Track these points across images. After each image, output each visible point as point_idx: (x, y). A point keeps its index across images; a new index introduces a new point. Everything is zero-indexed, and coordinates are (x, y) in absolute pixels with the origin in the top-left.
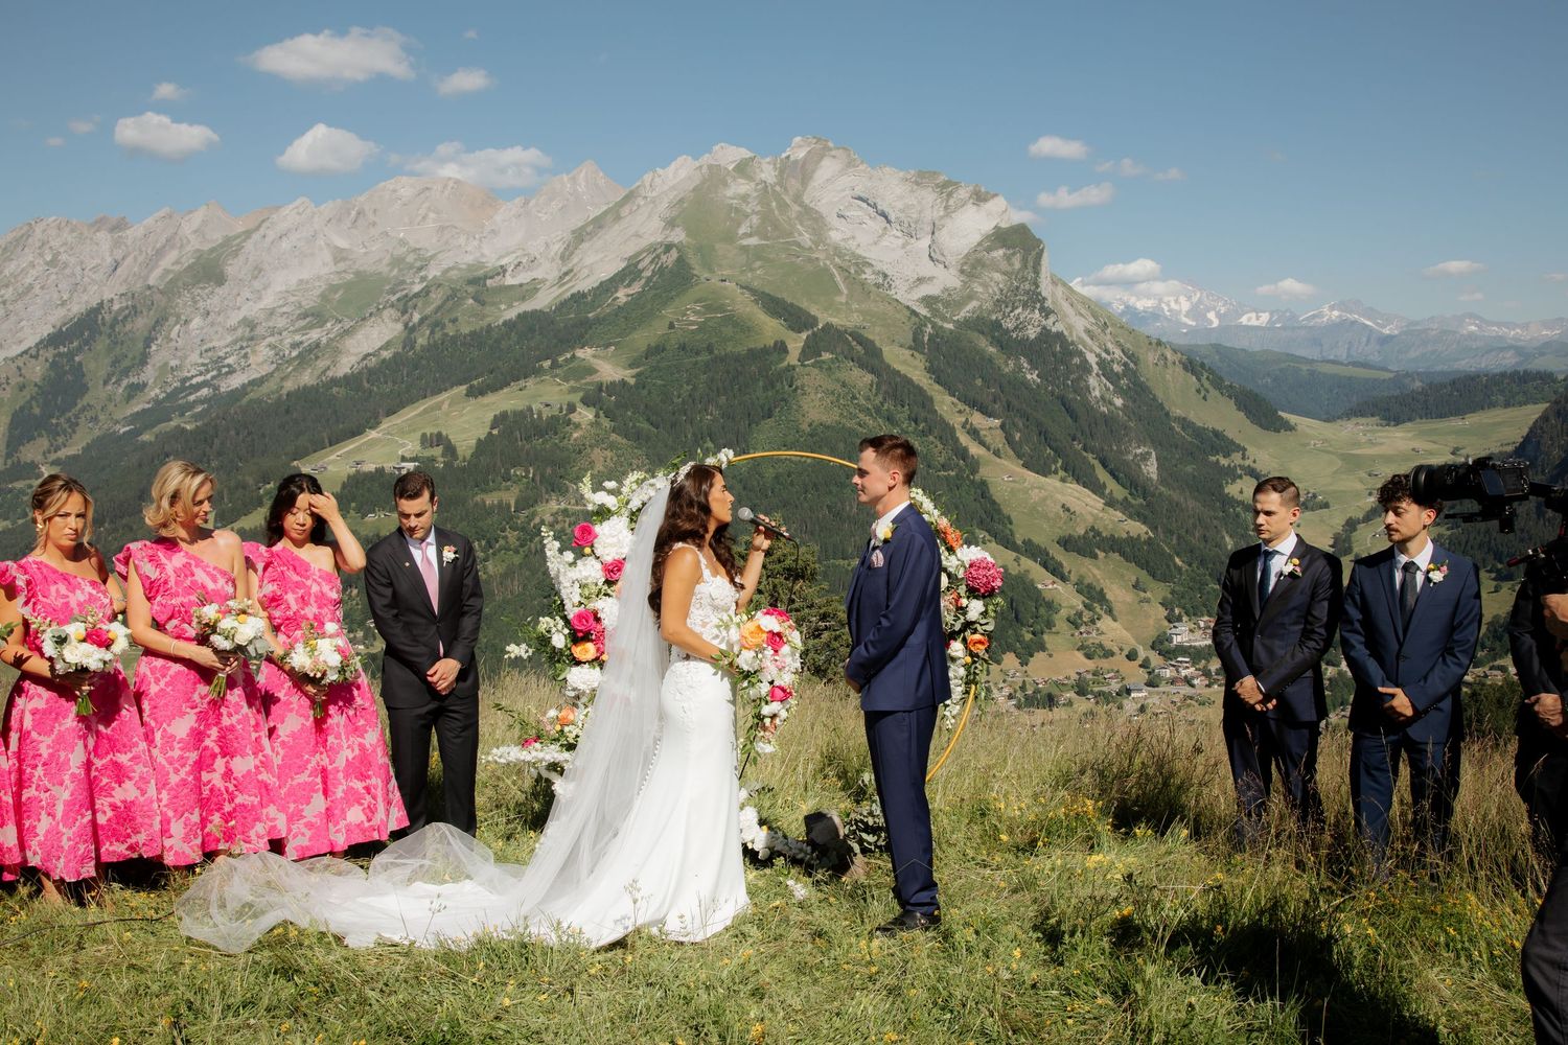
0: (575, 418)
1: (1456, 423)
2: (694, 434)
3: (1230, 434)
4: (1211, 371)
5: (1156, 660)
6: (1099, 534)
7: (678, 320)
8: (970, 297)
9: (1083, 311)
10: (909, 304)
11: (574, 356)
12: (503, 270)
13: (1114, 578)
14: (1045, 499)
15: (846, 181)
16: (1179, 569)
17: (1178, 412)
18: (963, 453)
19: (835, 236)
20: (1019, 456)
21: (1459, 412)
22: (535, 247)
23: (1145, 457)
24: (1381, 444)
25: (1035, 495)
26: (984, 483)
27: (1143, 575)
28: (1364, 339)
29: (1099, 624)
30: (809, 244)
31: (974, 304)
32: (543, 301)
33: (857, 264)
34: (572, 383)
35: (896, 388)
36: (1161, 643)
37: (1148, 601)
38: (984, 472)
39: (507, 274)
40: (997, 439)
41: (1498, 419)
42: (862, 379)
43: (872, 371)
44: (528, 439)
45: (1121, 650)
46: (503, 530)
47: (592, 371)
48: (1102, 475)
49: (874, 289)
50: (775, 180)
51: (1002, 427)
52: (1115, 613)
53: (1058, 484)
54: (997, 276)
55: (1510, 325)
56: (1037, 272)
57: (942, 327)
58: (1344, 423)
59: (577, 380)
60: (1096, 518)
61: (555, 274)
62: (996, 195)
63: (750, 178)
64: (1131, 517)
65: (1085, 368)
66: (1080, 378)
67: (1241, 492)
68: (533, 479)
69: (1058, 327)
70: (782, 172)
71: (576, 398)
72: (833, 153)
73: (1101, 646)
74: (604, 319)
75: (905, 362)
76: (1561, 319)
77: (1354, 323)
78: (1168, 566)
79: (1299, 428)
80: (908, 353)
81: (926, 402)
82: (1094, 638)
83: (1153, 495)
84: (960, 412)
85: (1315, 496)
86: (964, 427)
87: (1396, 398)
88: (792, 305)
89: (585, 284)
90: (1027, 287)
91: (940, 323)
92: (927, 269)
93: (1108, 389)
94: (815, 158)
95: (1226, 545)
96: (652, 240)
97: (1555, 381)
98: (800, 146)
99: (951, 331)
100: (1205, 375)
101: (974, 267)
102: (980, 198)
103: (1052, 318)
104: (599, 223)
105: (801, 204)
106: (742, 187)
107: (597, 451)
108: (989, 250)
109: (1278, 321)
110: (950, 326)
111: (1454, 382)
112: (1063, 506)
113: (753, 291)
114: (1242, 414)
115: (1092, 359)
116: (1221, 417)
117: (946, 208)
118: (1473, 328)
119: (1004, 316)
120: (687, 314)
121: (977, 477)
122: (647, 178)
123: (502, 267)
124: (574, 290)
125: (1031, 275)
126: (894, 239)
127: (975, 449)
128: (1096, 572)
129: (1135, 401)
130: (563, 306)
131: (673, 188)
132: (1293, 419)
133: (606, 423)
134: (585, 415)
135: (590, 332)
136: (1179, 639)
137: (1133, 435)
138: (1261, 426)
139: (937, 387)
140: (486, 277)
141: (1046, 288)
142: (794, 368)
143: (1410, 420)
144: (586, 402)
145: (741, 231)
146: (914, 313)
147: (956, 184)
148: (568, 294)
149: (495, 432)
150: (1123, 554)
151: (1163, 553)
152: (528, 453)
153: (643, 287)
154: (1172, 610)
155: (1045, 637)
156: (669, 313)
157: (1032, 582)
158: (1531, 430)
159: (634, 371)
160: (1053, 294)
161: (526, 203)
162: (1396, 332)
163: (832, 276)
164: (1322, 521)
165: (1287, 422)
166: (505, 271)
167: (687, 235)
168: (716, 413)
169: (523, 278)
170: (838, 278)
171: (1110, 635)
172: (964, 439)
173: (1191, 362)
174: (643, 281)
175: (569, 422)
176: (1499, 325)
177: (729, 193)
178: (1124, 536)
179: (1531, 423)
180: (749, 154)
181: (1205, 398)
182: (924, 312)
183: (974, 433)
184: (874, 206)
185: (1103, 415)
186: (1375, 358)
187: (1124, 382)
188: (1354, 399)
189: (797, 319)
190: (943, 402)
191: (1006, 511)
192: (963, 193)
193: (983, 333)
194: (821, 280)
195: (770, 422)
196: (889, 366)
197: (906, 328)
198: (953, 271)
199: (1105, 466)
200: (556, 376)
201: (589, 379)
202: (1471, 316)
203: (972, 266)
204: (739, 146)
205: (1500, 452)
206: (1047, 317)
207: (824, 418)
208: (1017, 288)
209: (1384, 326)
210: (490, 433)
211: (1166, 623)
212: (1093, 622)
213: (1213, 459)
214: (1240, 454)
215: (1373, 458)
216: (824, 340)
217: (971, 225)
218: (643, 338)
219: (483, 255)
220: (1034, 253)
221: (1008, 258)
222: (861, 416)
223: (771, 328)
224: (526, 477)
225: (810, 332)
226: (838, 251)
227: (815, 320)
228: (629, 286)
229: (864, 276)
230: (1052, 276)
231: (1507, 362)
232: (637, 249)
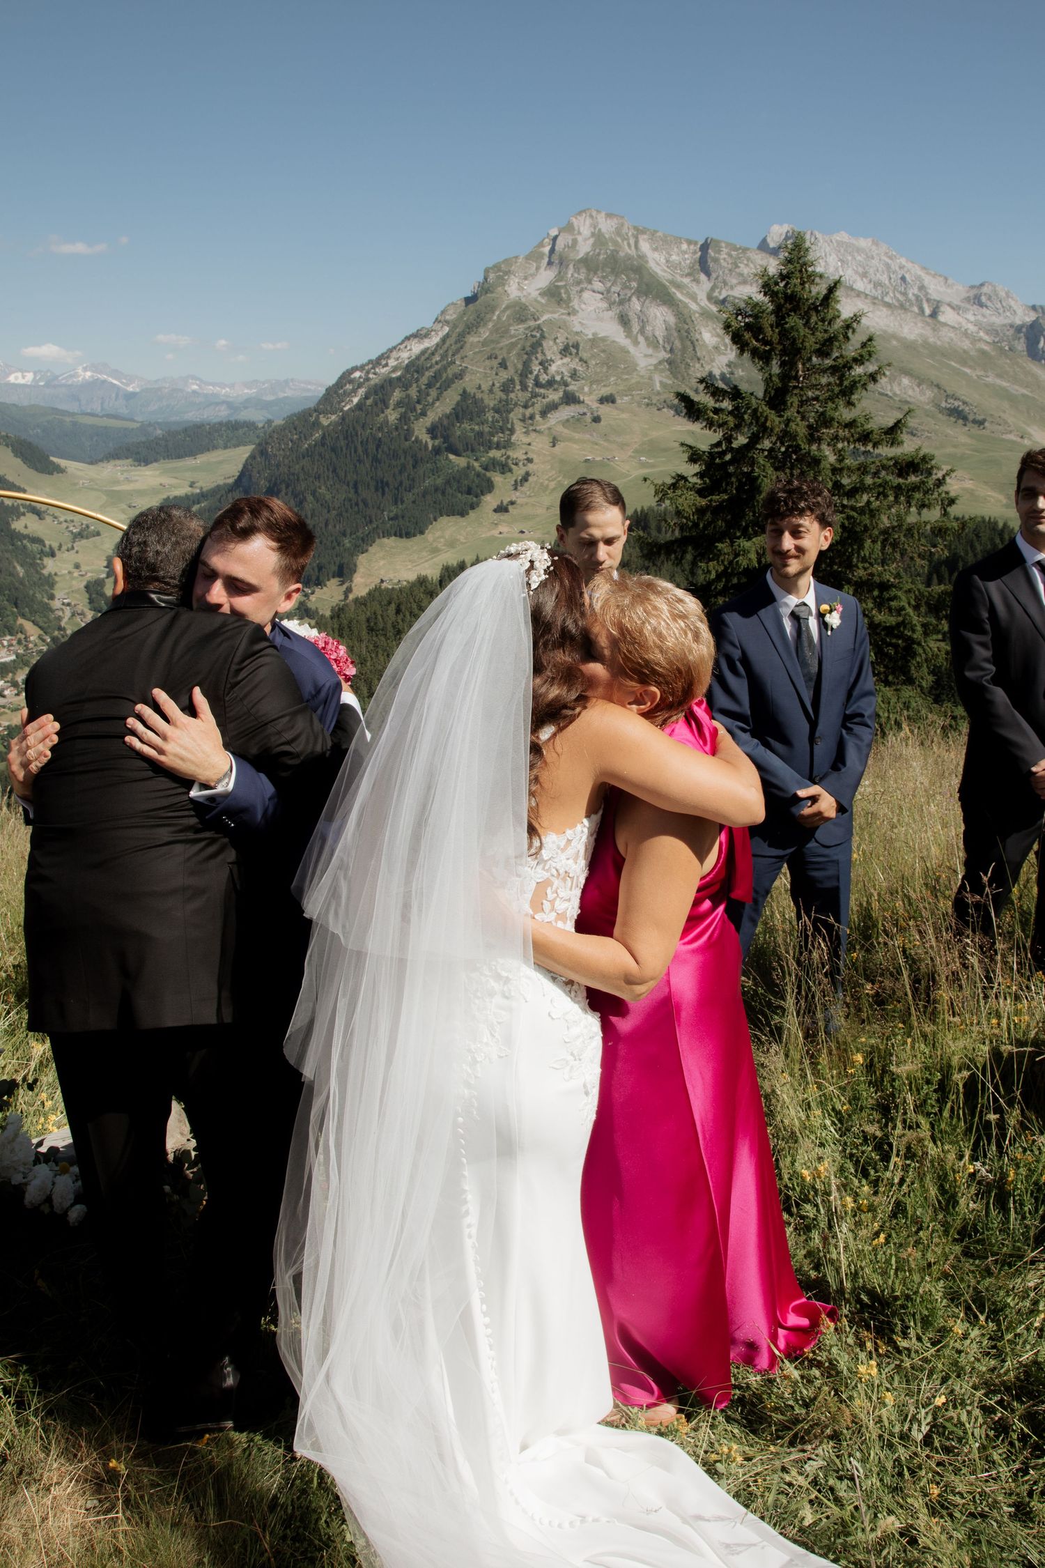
1: (190, 462)
3: (11, 478)
21: (192, 453)
24: (136, 481)
28: (114, 395)
41: (221, 458)
55: (223, 386)
58: (104, 464)
67: (26, 527)
77: (104, 382)
79: (69, 470)
87: (144, 443)
95: (18, 574)
97: (256, 428)
109: (40, 380)
111: (186, 430)
114: (19, 460)
118: (195, 387)
132: (63, 463)
138: (37, 470)
143: (156, 461)
158: (245, 466)
162: (138, 390)
164: (95, 547)
165: (58, 466)
176: (214, 384)
179: (244, 460)
186: (124, 411)
188: (111, 445)
202: (194, 377)
205: (225, 484)
209: (128, 385)
215: (131, 493)
231: (222, 414)
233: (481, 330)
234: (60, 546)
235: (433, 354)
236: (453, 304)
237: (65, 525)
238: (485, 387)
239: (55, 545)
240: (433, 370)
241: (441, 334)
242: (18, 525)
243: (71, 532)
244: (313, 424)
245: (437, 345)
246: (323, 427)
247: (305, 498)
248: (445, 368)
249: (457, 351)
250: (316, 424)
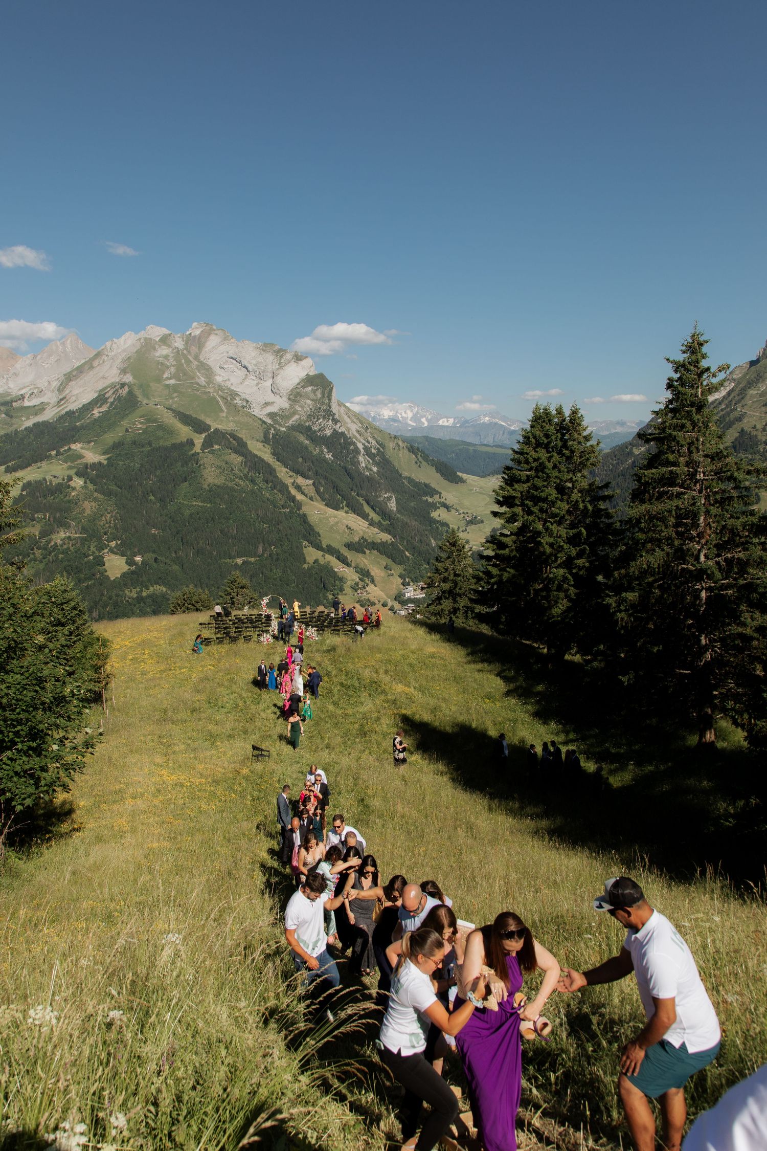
0: (72, 484)
2: (143, 492)
3: (433, 485)
4: (422, 452)
5: (397, 606)
6: (366, 540)
7: (131, 427)
8: (294, 413)
9: (355, 420)
10: (261, 417)
11: (70, 448)
12: (22, 397)
13: (374, 564)
14: (337, 523)
15: (223, 348)
16: (408, 558)
17: (405, 474)
18: (293, 499)
19: (218, 379)
20: (323, 500)
22: (42, 383)
23: (389, 499)
25: (332, 521)
26: (305, 515)
27: (389, 561)
28: (501, 433)
29: (367, 588)
30: (204, 383)
31: (297, 417)
32: (48, 415)
33: (231, 395)
34: (69, 464)
35: (255, 463)
36: (400, 597)
37: (392, 575)
38: (304, 509)
39: (25, 400)
40: (311, 491)
42: (237, 459)
43: (242, 455)
44: (45, 496)
45: (379, 601)
46: (32, 549)
47: (81, 457)
48: (367, 509)
49: (240, 409)
50: (183, 347)
51: (314, 484)
52: (376, 582)
53: (344, 514)
54: (309, 402)
56: (330, 399)
57: (279, 430)
58: (491, 478)
59: (73, 462)
60: (364, 532)
61: (54, 400)
62: (307, 357)
63: (169, 346)
64: (382, 531)
65: (357, 451)
66: (354, 457)
67: (440, 516)
68: (49, 520)
69: (342, 430)
70: (187, 343)
71: (72, 472)
72: (216, 332)
73: (369, 600)
74: (86, 426)
75: (260, 450)
76: (596, 422)
78: (402, 556)
79: (468, 481)
80: (261, 444)
81: (271, 471)
82: (365, 596)
83: (394, 519)
84: (291, 476)
85: (476, 517)
86: (293, 485)
88: (196, 418)
89: (74, 406)
90: (325, 408)
91: (278, 427)
92: (271, 398)
93: (369, 462)
94: (207, 334)
96: (113, 380)
98: (197, 328)
99: (285, 432)
100: (420, 454)
101: (296, 397)
102: (298, 358)
103: (338, 425)
104: (80, 370)
105: (199, 361)
106: (164, 351)
107: (86, 502)
108: (304, 387)
109: (457, 423)
110: (284, 429)
112: (347, 526)
113: (174, 411)
114: (438, 474)
115: (360, 446)
116: (428, 476)
117: (280, 364)
119: (313, 424)
120: (136, 424)
121: (301, 512)
122: (108, 344)
123: (22, 395)
124: (68, 409)
125: (327, 401)
126: (251, 381)
127: (299, 497)
128: (365, 561)
129: (383, 469)
130: (61, 418)
131: (124, 351)
132: (464, 476)
133: (91, 486)
134: (78, 482)
135: (78, 434)
136: (409, 594)
137: (383, 487)
138: (448, 480)
139: (278, 463)
140: (12, 401)
141: (335, 408)
142: (198, 454)
144: (79, 474)
145: (165, 376)
146: (264, 422)
147: (284, 350)
148: (63, 412)
149: (24, 493)
150: (379, 551)
151: (399, 550)
152: (45, 505)
153: (109, 408)
154: (405, 579)
155: (340, 597)
156: (125, 423)
157: (332, 567)
159: (107, 456)
160: (339, 411)
161: (35, 357)
163: (218, 401)
164: (480, 530)
165: (462, 478)
166: (24, 398)
167: (134, 378)
168: (155, 479)
169: (35, 402)
170: (221, 403)
171: (373, 594)
172: (293, 491)
173: (412, 447)
174: (109, 404)
175: (69, 487)
177: (157, 354)
178: (379, 541)
180: (168, 332)
181: (420, 466)
182: (269, 421)
183: (299, 488)
184: (240, 362)
185: (367, 476)
186: (507, 443)
187: (377, 458)
188: (497, 464)
189: (199, 426)
190: (281, 471)
191: (317, 530)
192: (288, 356)
193: (302, 433)
194: (211, 404)
195: (186, 484)
196: (251, 452)
197: (260, 431)
198: (285, 399)
199: (368, 504)
200: (60, 460)
201: (79, 462)
203: (295, 396)
204: (161, 327)
206: (336, 424)
207: (216, 482)
208: (320, 408)
209: (511, 426)
210: (21, 494)
211: (402, 587)
212: (364, 587)
213: (424, 498)
214: (438, 496)
216: (215, 438)
217: (294, 374)
218: (110, 438)
219: (9, 388)
220: (328, 389)
221: (314, 392)
222: (236, 480)
223: (184, 432)
224: (44, 519)
225: (206, 434)
226: (220, 388)
227: (209, 426)
228: (100, 407)
229: (235, 402)
230: (338, 401)
232: (104, 386)
233: (760, 385)
234: (459, 528)
235: (720, 403)
236: (739, 366)
237: (462, 515)
238: (759, 426)
239: (456, 528)
240: (719, 415)
241: (728, 389)
242: (434, 515)
243: (466, 520)
244: (628, 454)
245: (724, 397)
246: (635, 456)
247: (617, 503)
248: (728, 414)
249: (739, 401)
250: (630, 454)
